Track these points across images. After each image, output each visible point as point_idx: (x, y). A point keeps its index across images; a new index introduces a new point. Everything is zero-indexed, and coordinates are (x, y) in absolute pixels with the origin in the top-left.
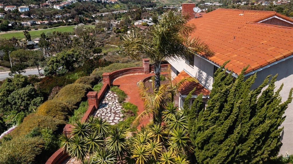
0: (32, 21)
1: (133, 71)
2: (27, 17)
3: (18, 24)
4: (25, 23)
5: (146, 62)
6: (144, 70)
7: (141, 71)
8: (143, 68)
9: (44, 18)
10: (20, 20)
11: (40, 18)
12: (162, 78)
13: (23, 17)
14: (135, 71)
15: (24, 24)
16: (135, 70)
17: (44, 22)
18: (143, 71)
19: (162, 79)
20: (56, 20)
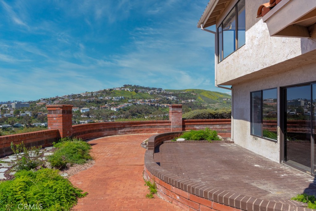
0: (89, 120)
1: (148, 128)
2: (86, 117)
3: (77, 122)
4: (83, 122)
5: (175, 109)
6: (172, 126)
7: (164, 129)
8: (168, 122)
9: (100, 118)
10: (79, 119)
11: (97, 118)
12: (209, 133)
13: (82, 117)
14: (152, 129)
15: (81, 123)
16: (152, 125)
17: (100, 121)
18: (168, 127)
19: (208, 136)
20: (111, 120)
